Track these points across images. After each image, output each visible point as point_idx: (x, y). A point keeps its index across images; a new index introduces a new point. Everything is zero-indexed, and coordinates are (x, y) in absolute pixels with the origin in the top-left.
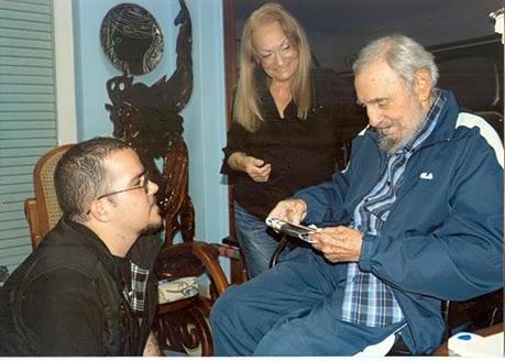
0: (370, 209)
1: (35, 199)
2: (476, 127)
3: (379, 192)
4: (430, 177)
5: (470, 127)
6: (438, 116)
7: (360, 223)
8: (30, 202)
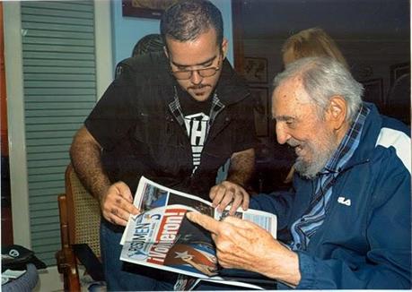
0: (304, 230)
1: (65, 195)
2: (391, 147)
3: (318, 212)
4: (348, 203)
5: (387, 147)
6: (360, 133)
7: (299, 242)
8: (62, 198)
